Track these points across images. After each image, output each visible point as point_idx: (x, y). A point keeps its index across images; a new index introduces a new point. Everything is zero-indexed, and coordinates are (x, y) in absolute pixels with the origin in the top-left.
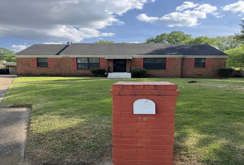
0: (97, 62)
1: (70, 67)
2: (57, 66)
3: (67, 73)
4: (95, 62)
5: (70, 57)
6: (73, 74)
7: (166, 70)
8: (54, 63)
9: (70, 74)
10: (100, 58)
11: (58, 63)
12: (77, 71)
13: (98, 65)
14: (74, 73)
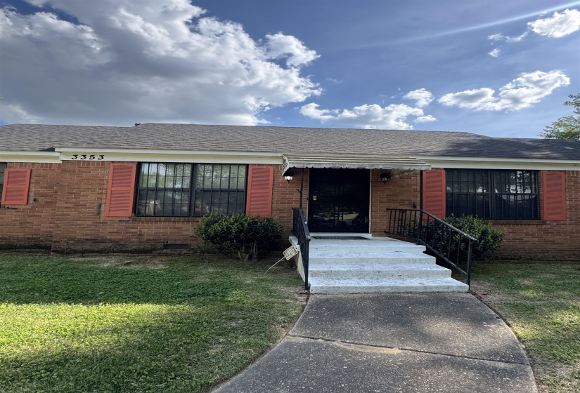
0: (233, 186)
1: (100, 206)
2: (42, 200)
3: (79, 235)
4: (225, 186)
5: (105, 159)
6: (111, 241)
7: (544, 223)
8: (33, 186)
9: (95, 241)
10: (250, 168)
11: (50, 187)
12: (131, 224)
13: (236, 197)
14: (114, 237)
